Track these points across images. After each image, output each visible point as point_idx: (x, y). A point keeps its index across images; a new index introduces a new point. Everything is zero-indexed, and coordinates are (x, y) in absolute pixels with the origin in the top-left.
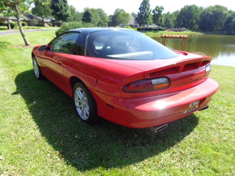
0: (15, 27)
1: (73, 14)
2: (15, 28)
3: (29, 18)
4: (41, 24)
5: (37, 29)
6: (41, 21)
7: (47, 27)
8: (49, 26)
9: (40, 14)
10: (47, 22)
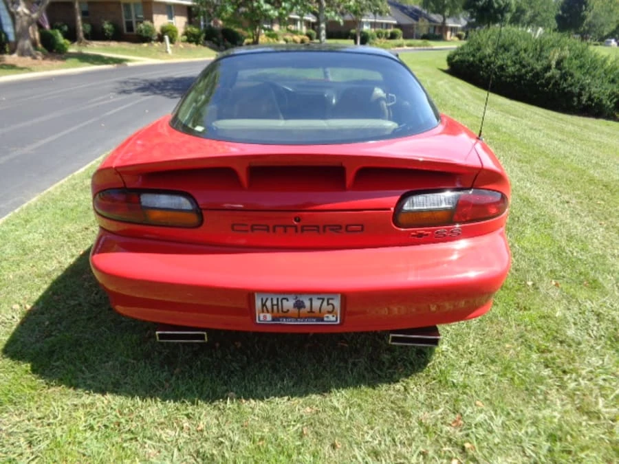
0: (371, 40)
1: (532, 4)
2: (370, 44)
3: (411, 19)
4: (437, 33)
5: (420, 45)
6: (440, 25)
7: (452, 41)
8: (456, 39)
9: (441, 7)
10: (452, 29)
